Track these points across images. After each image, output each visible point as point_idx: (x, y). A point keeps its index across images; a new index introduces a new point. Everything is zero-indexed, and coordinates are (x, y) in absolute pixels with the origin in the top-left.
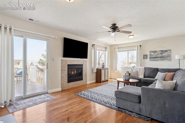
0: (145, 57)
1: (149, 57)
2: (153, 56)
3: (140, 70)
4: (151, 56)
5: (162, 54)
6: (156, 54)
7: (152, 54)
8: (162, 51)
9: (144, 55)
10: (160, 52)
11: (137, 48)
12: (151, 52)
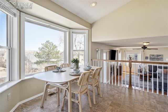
0: (147, 58)
1: (149, 58)
2: (152, 58)
3: (146, 67)
4: (151, 58)
5: (157, 57)
6: (154, 57)
7: (151, 56)
8: (158, 55)
9: (146, 57)
10: (156, 56)
11: (141, 52)
12: (150, 55)
